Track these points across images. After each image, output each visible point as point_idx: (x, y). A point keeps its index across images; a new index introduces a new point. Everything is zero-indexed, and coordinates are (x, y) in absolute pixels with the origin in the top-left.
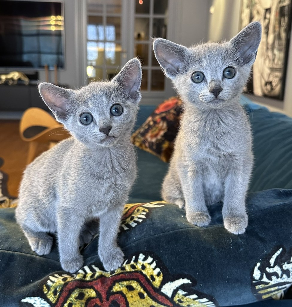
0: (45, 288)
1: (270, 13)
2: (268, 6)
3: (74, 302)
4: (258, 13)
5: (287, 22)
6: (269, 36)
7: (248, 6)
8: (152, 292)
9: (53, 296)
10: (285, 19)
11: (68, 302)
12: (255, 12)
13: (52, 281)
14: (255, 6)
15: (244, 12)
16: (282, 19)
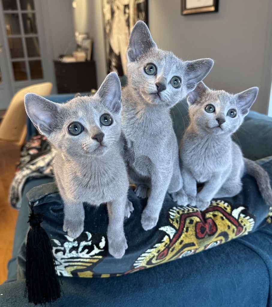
0: (170, 220)
1: (129, 8)
2: (126, 3)
3: (189, 226)
4: (118, 8)
5: (145, 17)
6: (130, 28)
7: (108, 3)
8: (228, 216)
9: (176, 224)
10: (142, 14)
11: (186, 226)
12: (115, 8)
13: (172, 216)
14: (114, 2)
15: (105, 7)
16: (140, 14)
